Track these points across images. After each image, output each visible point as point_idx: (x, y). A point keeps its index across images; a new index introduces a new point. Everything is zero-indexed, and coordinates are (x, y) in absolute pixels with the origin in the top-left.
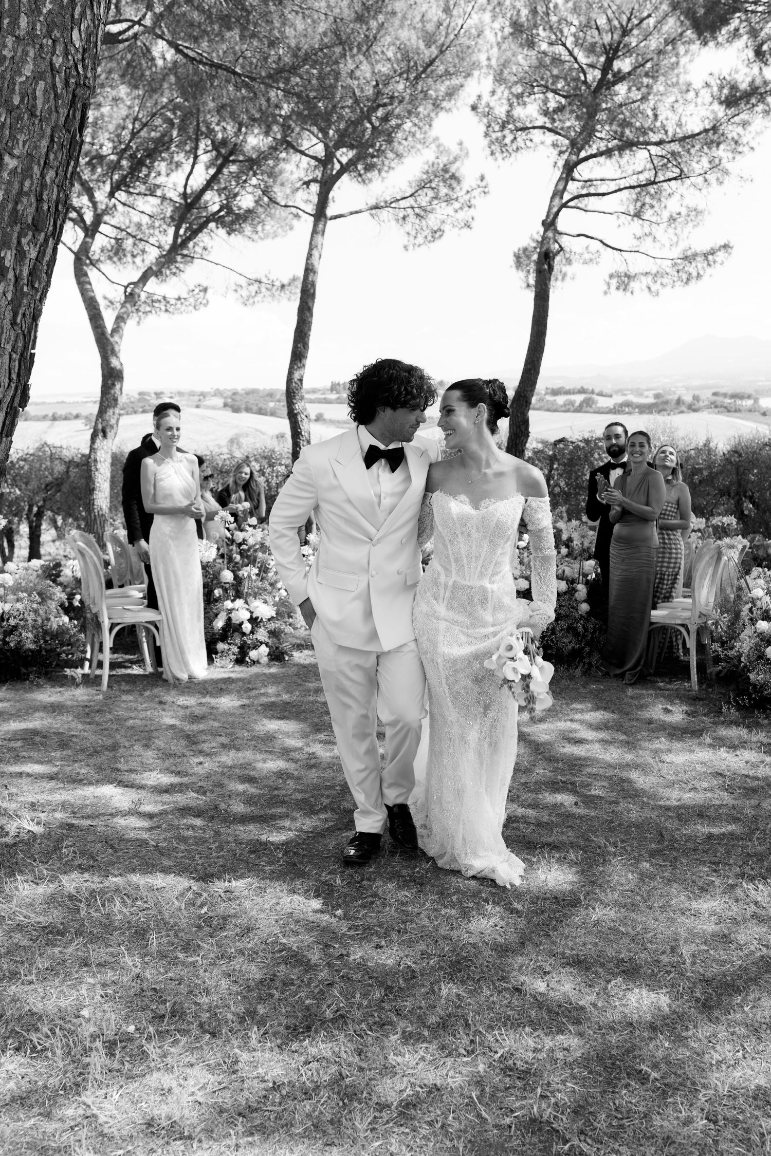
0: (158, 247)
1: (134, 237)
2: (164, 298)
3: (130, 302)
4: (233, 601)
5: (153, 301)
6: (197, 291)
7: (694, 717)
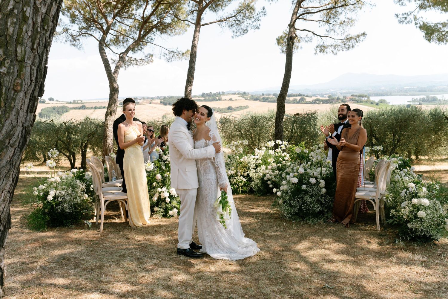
0: (133, 39)
1: (123, 35)
2: (136, 59)
3: (121, 60)
4: (161, 188)
5: (131, 60)
6: (149, 56)
7: (382, 245)
